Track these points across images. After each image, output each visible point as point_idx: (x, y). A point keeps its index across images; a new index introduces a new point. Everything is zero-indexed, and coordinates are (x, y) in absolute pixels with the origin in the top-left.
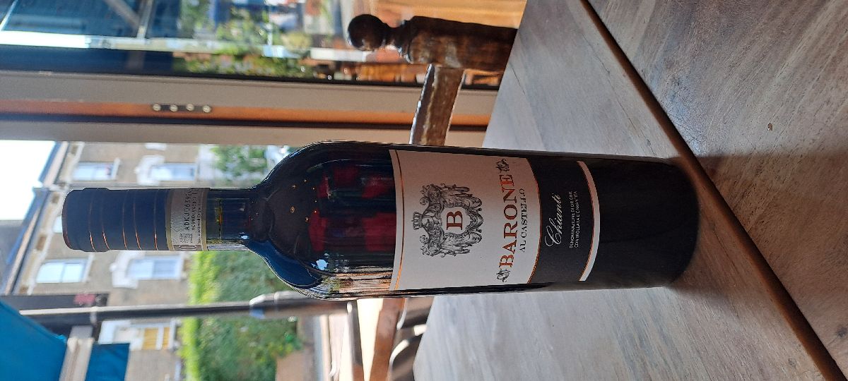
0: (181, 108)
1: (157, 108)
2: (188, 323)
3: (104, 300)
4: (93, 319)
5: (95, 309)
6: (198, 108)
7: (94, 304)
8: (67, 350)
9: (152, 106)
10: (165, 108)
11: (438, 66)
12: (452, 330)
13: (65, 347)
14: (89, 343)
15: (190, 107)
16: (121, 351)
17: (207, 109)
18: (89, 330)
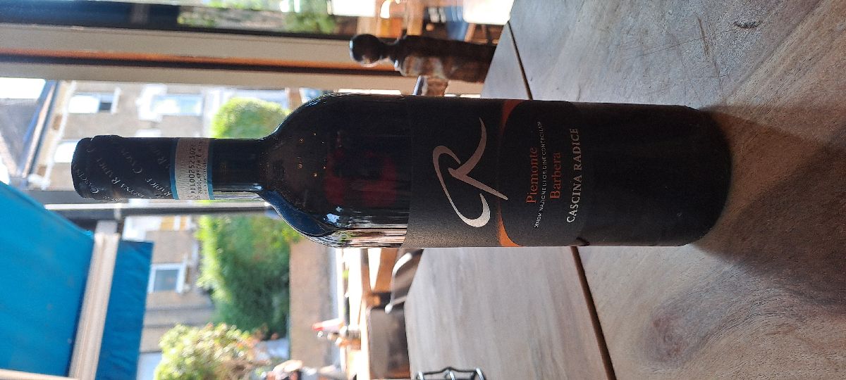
2: (204, 220)
4: (118, 215)
5: (117, 207)
8: (95, 245)
11: (426, 77)
12: (433, 291)
13: (92, 242)
14: (114, 239)
16: (144, 250)
18: (113, 226)
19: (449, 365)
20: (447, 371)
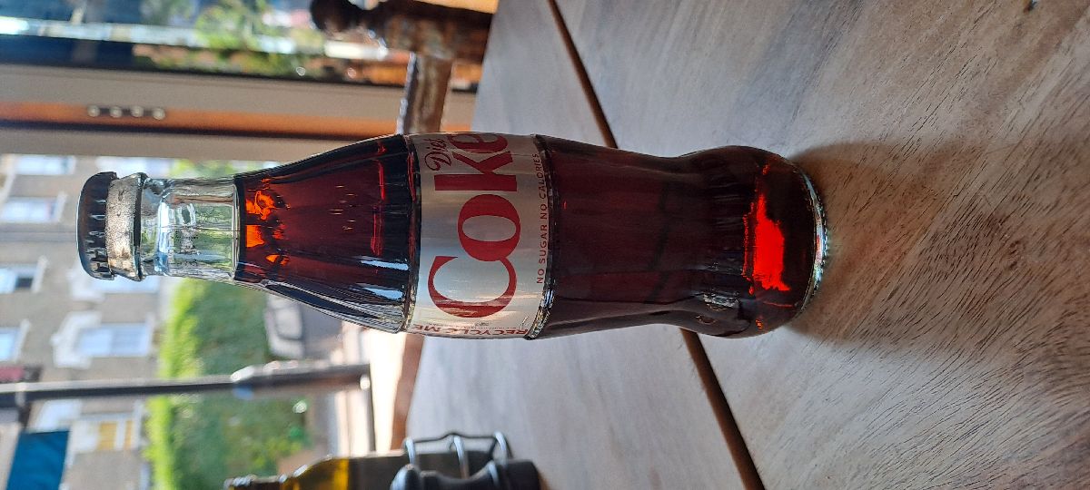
0: (127, 112)
1: (94, 112)
3: (36, 375)
4: (20, 401)
5: (21, 387)
6: (148, 113)
7: (22, 380)
9: (87, 108)
10: (105, 111)
14: (13, 430)
15: (137, 112)
16: (58, 439)
17: (159, 115)
18: (13, 414)
19: (451, 429)
20: (449, 439)
